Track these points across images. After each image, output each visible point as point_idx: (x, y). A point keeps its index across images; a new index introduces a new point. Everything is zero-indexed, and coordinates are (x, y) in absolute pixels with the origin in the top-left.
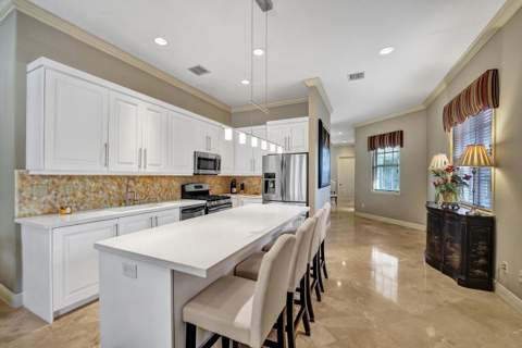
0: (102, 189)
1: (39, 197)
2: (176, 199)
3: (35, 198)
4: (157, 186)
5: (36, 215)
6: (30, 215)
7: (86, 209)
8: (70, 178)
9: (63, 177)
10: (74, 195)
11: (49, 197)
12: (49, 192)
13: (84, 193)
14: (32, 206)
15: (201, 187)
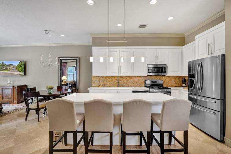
0: (111, 81)
1: (96, 82)
2: (142, 87)
3: (95, 82)
4: (132, 80)
5: (95, 87)
6: (94, 86)
7: (107, 87)
8: (103, 77)
9: (101, 77)
10: (104, 82)
11: (98, 82)
12: (98, 81)
13: (106, 82)
14: (95, 84)
15: (157, 82)
